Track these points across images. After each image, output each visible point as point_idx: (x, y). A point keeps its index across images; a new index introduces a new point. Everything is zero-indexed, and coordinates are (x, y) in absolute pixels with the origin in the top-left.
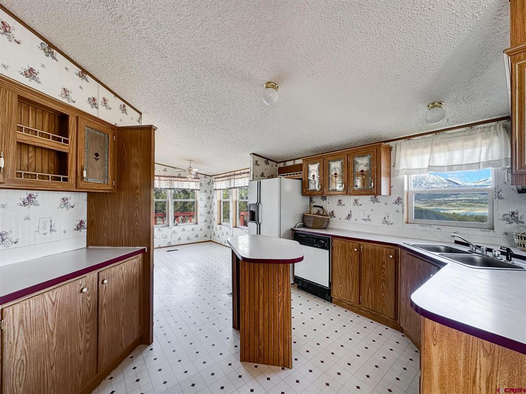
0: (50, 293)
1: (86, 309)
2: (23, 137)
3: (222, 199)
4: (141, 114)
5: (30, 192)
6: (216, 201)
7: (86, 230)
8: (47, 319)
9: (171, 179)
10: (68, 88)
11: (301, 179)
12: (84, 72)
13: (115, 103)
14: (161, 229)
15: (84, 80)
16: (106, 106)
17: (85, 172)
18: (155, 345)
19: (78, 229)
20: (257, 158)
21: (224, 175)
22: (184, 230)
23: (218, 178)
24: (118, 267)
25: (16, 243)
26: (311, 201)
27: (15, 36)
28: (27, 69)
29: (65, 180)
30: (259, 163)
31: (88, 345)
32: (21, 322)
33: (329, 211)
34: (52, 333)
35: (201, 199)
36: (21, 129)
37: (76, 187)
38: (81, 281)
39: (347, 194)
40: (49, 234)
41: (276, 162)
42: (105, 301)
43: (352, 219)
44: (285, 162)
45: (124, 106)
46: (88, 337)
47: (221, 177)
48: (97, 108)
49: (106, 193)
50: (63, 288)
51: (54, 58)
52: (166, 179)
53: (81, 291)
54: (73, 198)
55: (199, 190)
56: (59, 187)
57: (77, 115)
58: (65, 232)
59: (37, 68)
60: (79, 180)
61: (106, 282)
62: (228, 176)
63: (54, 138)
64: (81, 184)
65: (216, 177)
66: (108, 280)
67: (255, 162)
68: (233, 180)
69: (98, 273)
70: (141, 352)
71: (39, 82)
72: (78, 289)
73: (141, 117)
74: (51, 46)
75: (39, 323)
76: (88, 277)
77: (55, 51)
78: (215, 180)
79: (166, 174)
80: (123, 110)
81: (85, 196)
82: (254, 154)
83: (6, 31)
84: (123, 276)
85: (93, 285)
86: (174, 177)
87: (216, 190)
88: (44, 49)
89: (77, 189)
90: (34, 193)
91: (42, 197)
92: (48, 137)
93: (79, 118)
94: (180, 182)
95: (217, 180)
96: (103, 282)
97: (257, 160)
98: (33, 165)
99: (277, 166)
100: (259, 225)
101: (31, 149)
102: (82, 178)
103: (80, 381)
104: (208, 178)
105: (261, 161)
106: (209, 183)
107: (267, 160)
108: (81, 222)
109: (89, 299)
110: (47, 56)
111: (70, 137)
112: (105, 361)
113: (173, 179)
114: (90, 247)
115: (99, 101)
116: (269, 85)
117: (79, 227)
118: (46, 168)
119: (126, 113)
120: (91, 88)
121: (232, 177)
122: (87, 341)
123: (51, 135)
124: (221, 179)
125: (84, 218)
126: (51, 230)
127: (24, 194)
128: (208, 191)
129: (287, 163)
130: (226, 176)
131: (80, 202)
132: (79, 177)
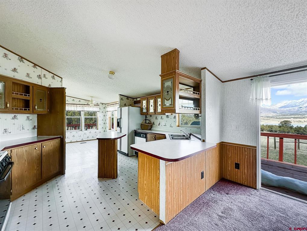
0: (25, 147)
1: (37, 155)
2: (14, 96)
3: (111, 116)
4: (62, 78)
5: (15, 114)
6: (108, 117)
7: (37, 129)
8: (24, 155)
9: (83, 106)
10: (29, 73)
11: (140, 107)
12: (35, 65)
13: (49, 75)
14: (78, 132)
15: (35, 68)
16: (45, 77)
17: (36, 107)
18: (66, 175)
19: (33, 129)
20: (122, 97)
21: (111, 104)
22: (90, 132)
23: (109, 105)
24: (49, 142)
25: (10, 133)
26: (146, 117)
27: (9, 57)
28: (13, 68)
29: (28, 110)
30: (123, 99)
31: (38, 168)
32: (16, 155)
33: (152, 122)
34: (26, 161)
35: (100, 116)
36: (13, 93)
37: (33, 112)
38: (35, 145)
39: (155, 114)
40: (22, 130)
41: (133, 98)
42: (44, 154)
43: (160, 125)
44: (137, 98)
45: (54, 76)
46: (38, 165)
47: (110, 105)
48: (41, 79)
49: (45, 114)
50: (29, 146)
51: (23, 62)
52: (80, 106)
53: (35, 149)
54: (31, 116)
55: (99, 111)
56: (26, 113)
57: (33, 85)
58: (28, 130)
59: (16, 68)
60: (34, 109)
61: (44, 147)
62: (113, 104)
63: (24, 95)
64: (34, 111)
65: (108, 104)
66: (46, 146)
67: (121, 98)
68: (115, 106)
69: (42, 144)
70: (60, 176)
71: (18, 73)
72: (34, 148)
73: (62, 80)
74: (22, 58)
75: (22, 156)
76: (38, 144)
77: (23, 59)
78: (107, 106)
79: (80, 103)
80: (53, 78)
81: (36, 115)
82: (120, 95)
83: (6, 56)
84: (51, 146)
85: (39, 148)
86: (85, 105)
87: (107, 111)
88: (19, 60)
89: (33, 113)
90: (16, 115)
91: (19, 116)
92: (22, 95)
93: (34, 87)
94: (88, 108)
95: (108, 106)
96: (43, 147)
97: (122, 98)
98: (17, 105)
99: (133, 100)
100: (121, 128)
101: (16, 99)
102: (35, 109)
103: (35, 179)
104: (104, 106)
105: (124, 98)
106: (104, 108)
107: (128, 97)
108: (35, 126)
109: (38, 152)
110: (21, 62)
111: (30, 94)
112: (44, 176)
113: (84, 106)
114: (39, 136)
115: (42, 76)
116: (111, 73)
117: (34, 128)
118: (21, 106)
119: (55, 79)
120: (39, 71)
121: (115, 105)
122: (38, 167)
123: (23, 94)
124: (110, 106)
125: (36, 124)
126: (23, 129)
127: (13, 115)
128: (104, 112)
129: (137, 99)
130: (112, 104)
131: (34, 117)
132: (34, 108)
